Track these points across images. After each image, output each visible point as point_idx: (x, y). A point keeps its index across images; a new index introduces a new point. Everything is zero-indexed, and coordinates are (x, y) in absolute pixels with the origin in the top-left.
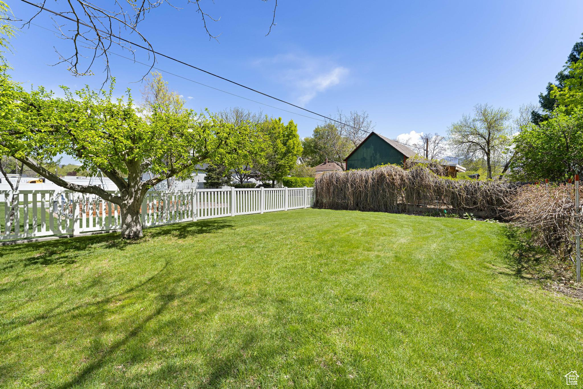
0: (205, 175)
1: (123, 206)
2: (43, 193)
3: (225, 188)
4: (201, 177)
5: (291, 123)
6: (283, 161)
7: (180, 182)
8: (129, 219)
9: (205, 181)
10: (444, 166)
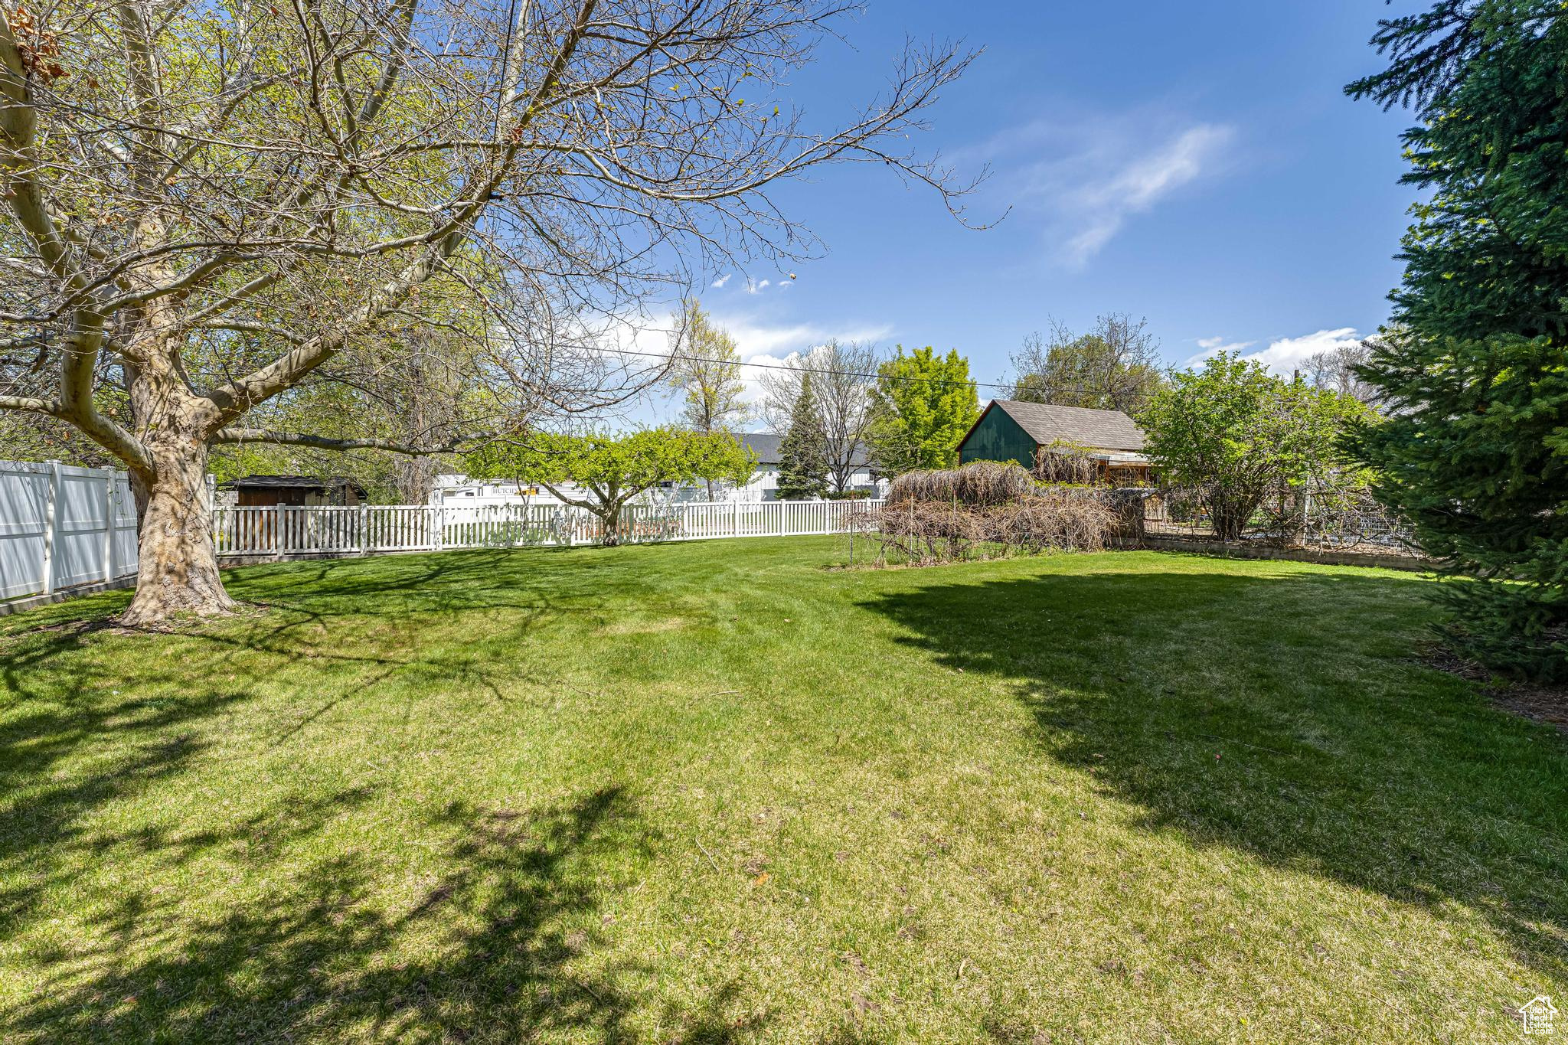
0: (776, 474)
1: (604, 518)
2: (550, 506)
3: (817, 500)
4: (770, 480)
5: (953, 356)
6: (928, 442)
7: (734, 490)
8: (608, 529)
9: (777, 487)
10: (1091, 460)
